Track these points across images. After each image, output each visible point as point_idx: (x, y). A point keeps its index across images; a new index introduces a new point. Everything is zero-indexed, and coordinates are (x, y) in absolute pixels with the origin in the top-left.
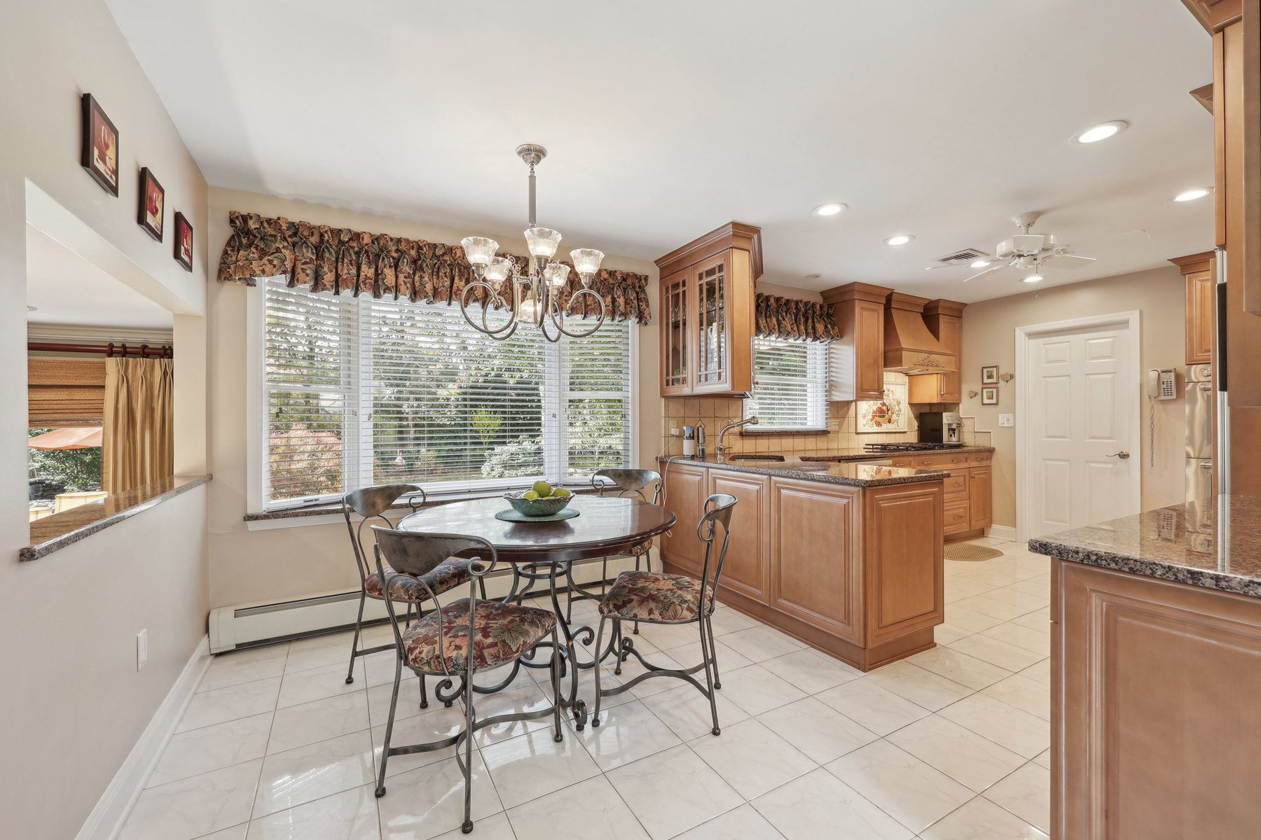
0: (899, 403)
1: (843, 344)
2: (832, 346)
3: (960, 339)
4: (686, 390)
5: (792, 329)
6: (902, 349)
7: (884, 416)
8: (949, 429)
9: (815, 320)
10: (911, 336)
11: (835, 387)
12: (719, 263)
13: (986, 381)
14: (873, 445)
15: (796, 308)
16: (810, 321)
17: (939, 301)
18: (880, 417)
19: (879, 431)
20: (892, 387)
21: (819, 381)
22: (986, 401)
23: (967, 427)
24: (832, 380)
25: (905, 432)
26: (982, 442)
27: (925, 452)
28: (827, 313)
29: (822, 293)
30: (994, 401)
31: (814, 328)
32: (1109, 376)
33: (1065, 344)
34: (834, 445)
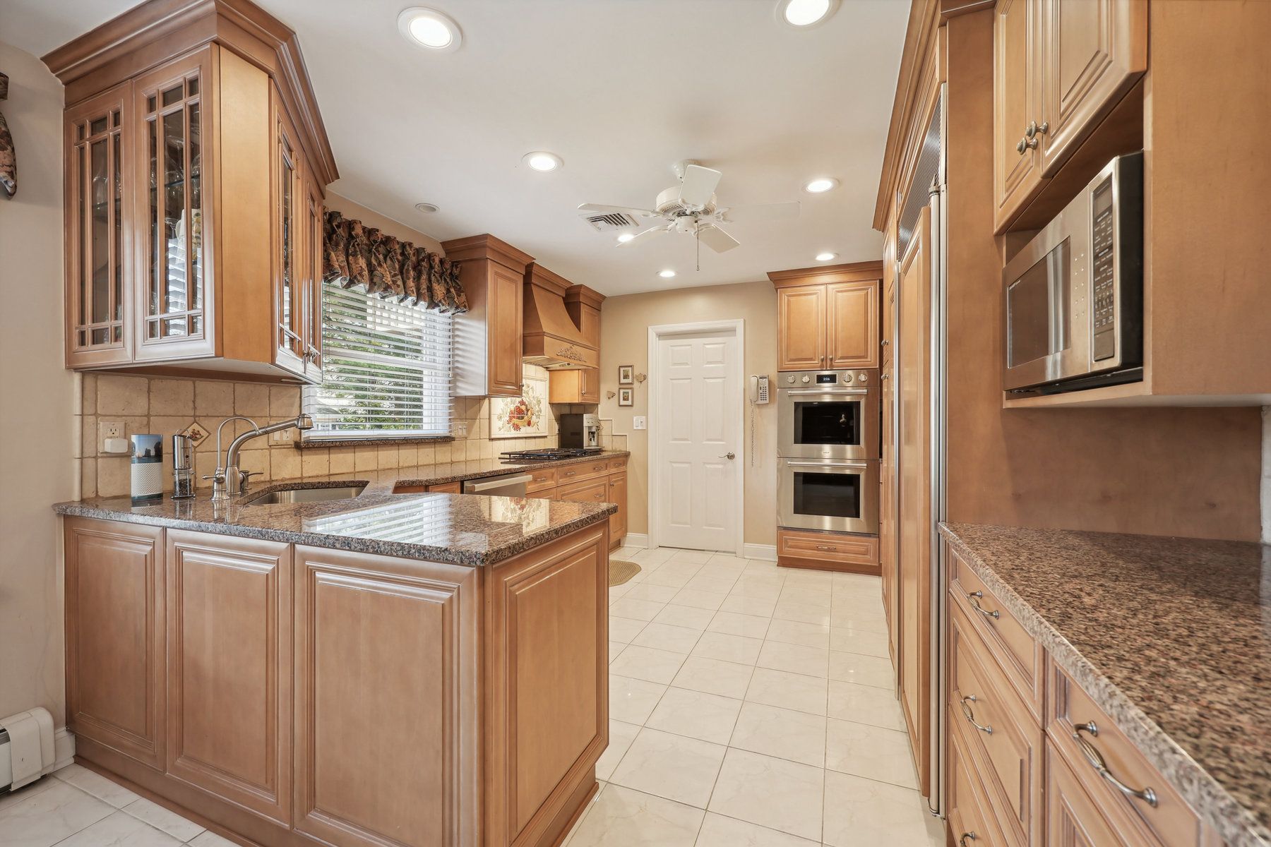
0: (539, 402)
1: (471, 318)
2: (457, 320)
3: (599, 334)
4: (122, 355)
5: (394, 282)
6: (543, 334)
7: (523, 418)
8: (589, 432)
9: (433, 278)
10: (552, 320)
11: (462, 377)
12: (190, 74)
13: (623, 381)
14: (510, 454)
15: (403, 254)
16: (424, 277)
17: (581, 286)
18: (518, 418)
19: (516, 436)
20: (531, 383)
21: (440, 366)
22: (622, 403)
23: (605, 431)
24: (457, 368)
25: (545, 437)
26: (619, 446)
27: (568, 461)
28: (451, 274)
29: (444, 244)
30: (629, 403)
31: (430, 289)
32: (720, 380)
33: (688, 347)
34: (460, 456)
